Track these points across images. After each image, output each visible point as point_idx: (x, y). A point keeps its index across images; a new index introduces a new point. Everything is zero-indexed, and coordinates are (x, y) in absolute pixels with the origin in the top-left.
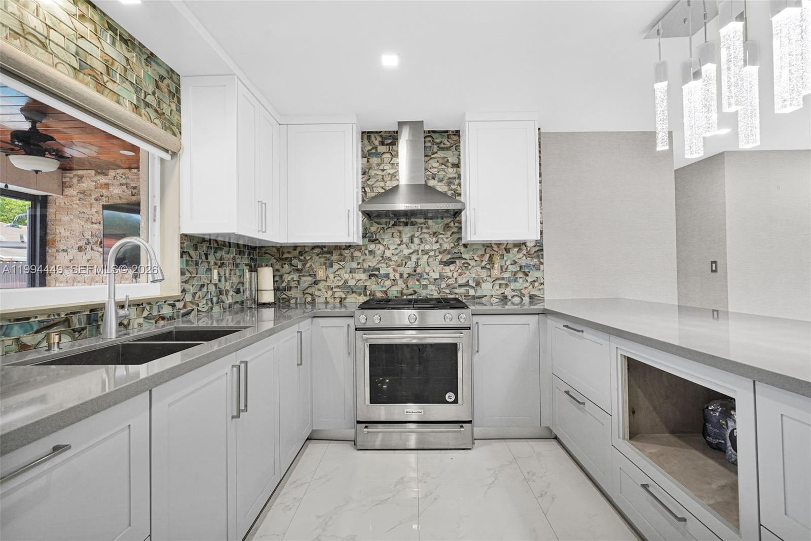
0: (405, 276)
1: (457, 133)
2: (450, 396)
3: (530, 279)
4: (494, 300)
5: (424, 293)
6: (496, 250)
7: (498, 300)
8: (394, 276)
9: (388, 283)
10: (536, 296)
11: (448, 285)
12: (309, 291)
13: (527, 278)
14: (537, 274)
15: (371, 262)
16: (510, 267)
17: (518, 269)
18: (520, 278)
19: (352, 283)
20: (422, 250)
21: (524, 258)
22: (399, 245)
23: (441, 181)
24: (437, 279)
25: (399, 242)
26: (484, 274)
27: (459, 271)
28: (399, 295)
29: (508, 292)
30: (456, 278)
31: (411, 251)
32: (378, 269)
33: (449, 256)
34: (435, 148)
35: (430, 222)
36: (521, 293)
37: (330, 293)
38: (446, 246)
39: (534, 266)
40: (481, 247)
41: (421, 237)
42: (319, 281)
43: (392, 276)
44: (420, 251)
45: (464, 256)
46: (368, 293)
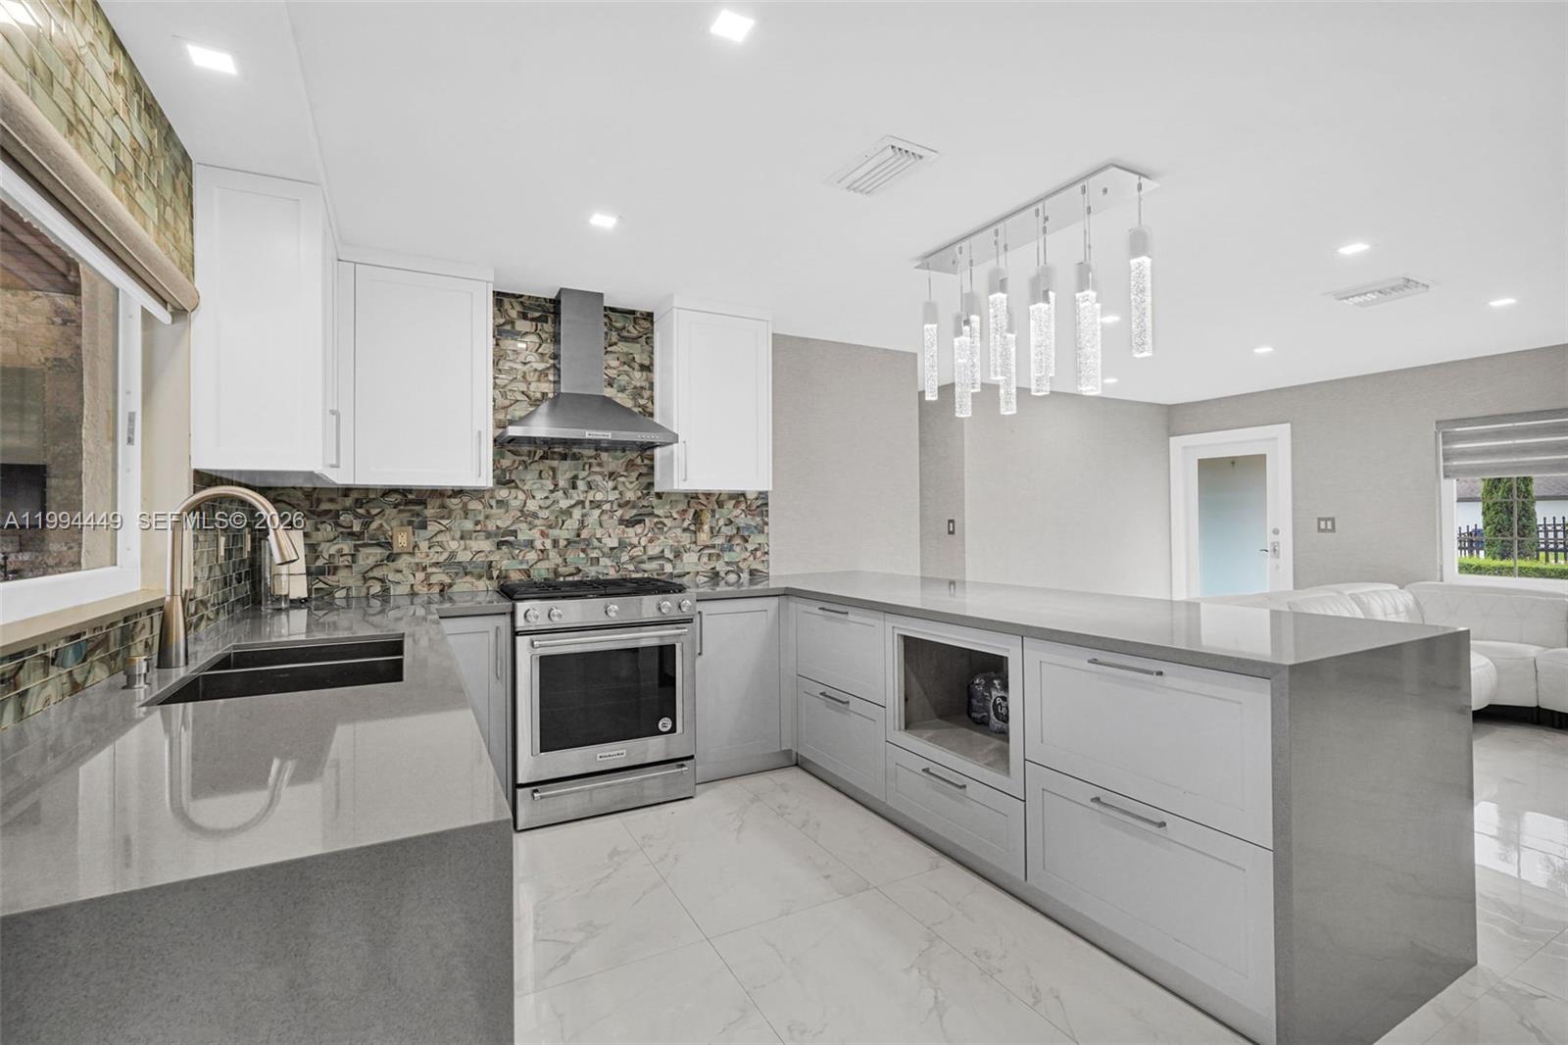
0: (562, 543)
1: (649, 317)
2: (665, 724)
3: (750, 547)
4: (701, 579)
5: (592, 572)
6: (705, 503)
7: (706, 579)
8: (543, 544)
9: (532, 556)
10: (759, 571)
11: (632, 558)
12: (376, 573)
13: (746, 545)
14: (761, 539)
15: (501, 520)
16: (724, 529)
17: (735, 531)
18: (738, 545)
19: (463, 557)
20: (591, 502)
21: (743, 516)
22: (552, 492)
23: (622, 390)
24: (614, 548)
25: (552, 487)
26: (686, 538)
27: (650, 535)
28: (551, 576)
29: (720, 567)
30: (644, 547)
31: (573, 502)
32: (514, 533)
33: (634, 512)
34: (614, 337)
35: (604, 456)
36: (738, 567)
37: (420, 576)
38: (630, 495)
39: (756, 527)
40: (683, 498)
41: (589, 479)
42: (399, 554)
43: (538, 545)
44: (587, 504)
45: (656, 512)
46: (495, 573)
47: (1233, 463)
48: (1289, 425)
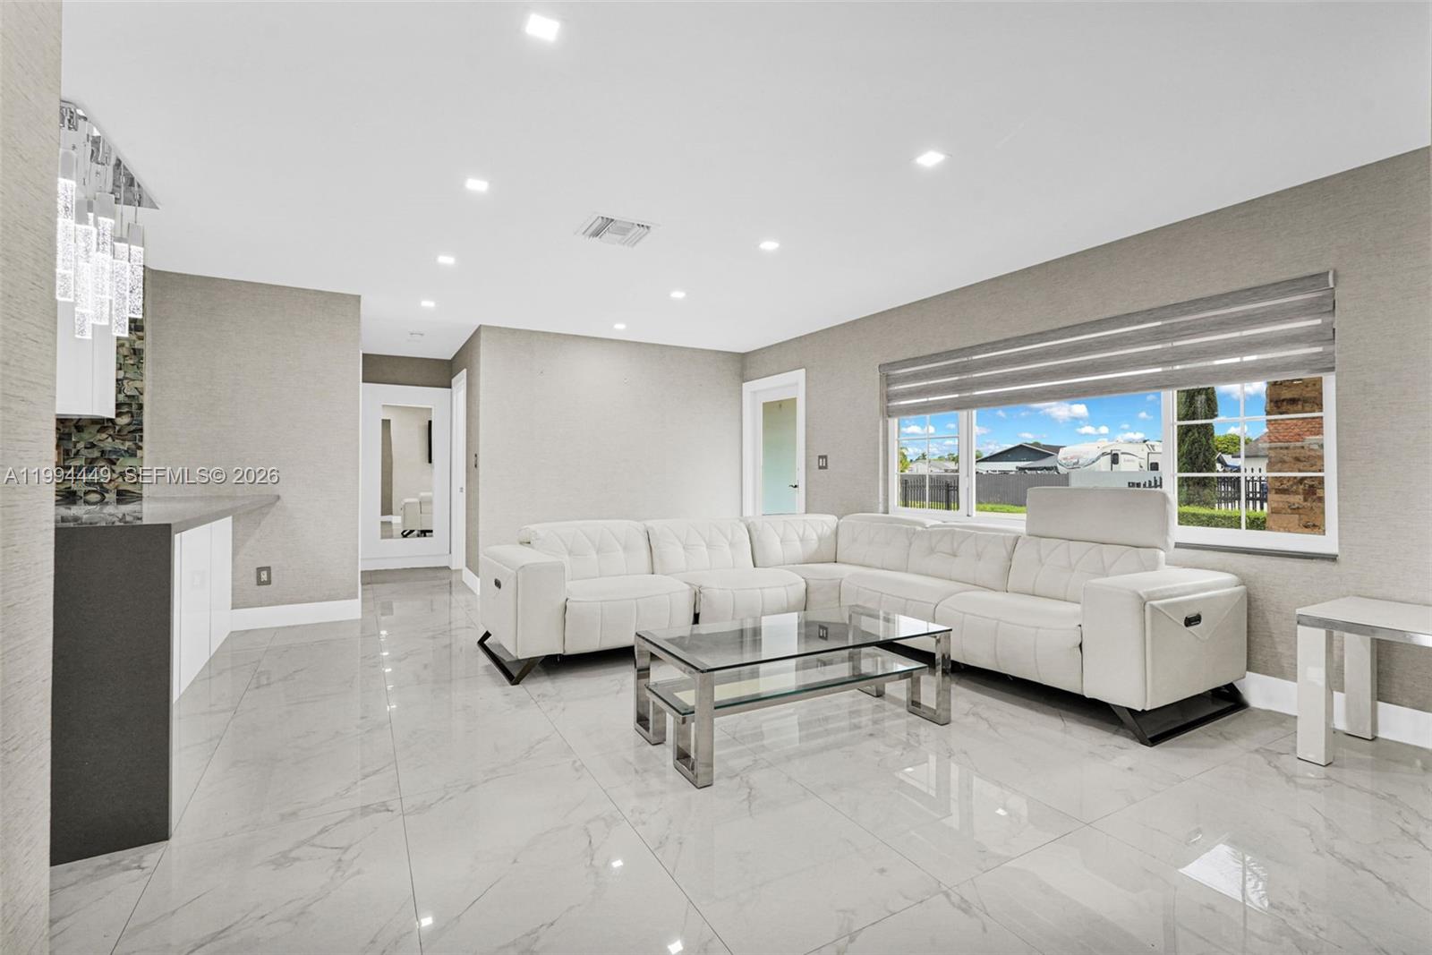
10: (129, 492)
13: (113, 467)
14: (131, 462)
16: (84, 452)
17: (98, 454)
21: (110, 440)
29: (77, 486)
36: (102, 487)
39: (126, 451)
47: (780, 406)
48: (804, 370)
